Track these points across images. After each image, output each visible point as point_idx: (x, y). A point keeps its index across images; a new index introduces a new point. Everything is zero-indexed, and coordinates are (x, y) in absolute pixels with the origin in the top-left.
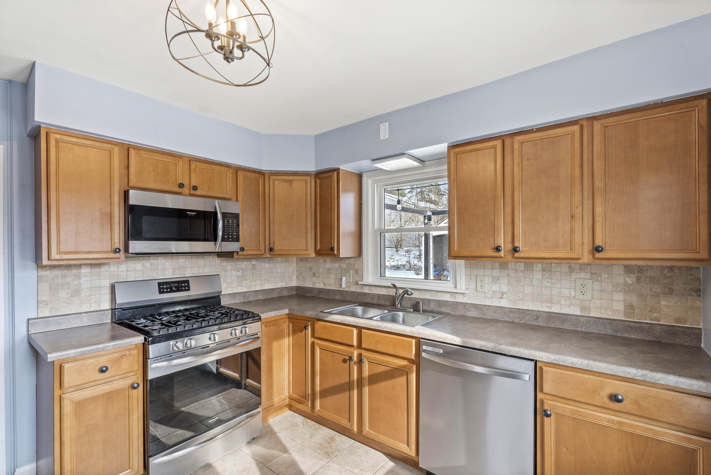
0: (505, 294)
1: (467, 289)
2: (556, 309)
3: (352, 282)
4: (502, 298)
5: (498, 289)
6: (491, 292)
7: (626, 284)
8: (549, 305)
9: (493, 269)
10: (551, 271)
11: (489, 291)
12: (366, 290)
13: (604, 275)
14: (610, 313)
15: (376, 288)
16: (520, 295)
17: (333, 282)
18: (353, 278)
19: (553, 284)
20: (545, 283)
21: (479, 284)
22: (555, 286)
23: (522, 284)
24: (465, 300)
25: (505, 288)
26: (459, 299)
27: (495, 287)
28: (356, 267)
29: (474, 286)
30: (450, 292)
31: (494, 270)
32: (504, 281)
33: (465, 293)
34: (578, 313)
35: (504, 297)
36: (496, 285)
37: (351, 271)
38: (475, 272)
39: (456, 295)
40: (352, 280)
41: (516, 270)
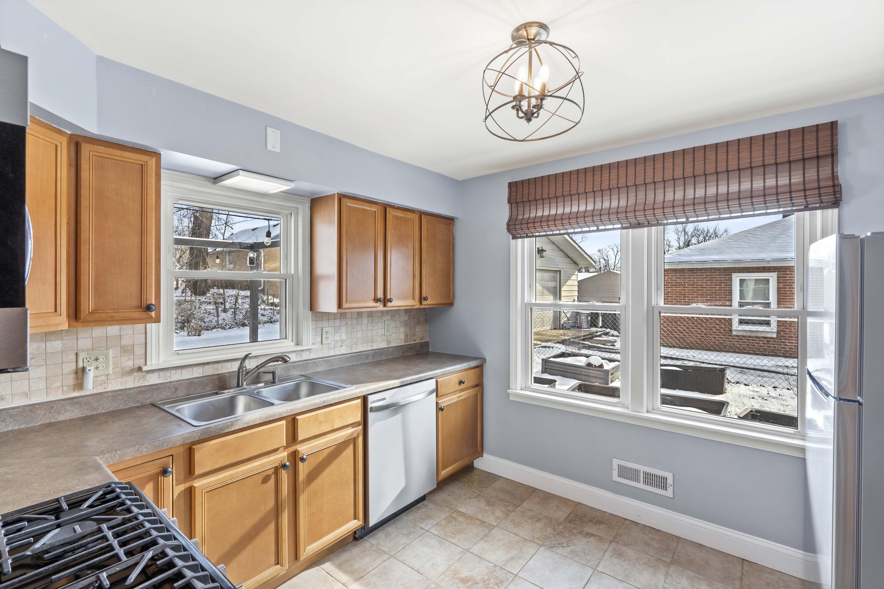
0: (344, 341)
1: (313, 344)
2: (375, 347)
3: (114, 373)
4: (342, 346)
5: (339, 339)
6: (334, 342)
7: (405, 321)
8: (371, 344)
9: (335, 319)
10: (373, 317)
11: (332, 341)
12: (154, 379)
13: (397, 316)
14: (399, 342)
15: (179, 371)
16: (354, 340)
17: (42, 385)
18: (114, 364)
19: (373, 326)
20: (370, 327)
21: (324, 336)
22: (374, 328)
23: (356, 330)
24: (312, 356)
25: (344, 337)
26: (306, 356)
27: (337, 337)
28: (126, 341)
29: (319, 340)
30: (296, 351)
31: (336, 321)
32: (343, 329)
33: (311, 349)
34: (386, 346)
35: (343, 344)
36: (338, 334)
37: (111, 351)
38: (320, 325)
39: (302, 353)
40: (113, 369)
41: (352, 318)
